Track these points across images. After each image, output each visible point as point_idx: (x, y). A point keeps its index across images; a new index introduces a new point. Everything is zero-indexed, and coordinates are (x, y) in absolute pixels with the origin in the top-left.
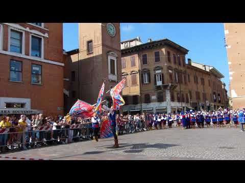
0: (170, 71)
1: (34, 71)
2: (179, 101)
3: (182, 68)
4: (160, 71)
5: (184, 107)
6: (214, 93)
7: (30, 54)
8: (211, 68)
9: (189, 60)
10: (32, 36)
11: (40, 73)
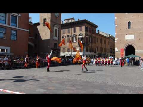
0: (87, 36)
1: (13, 33)
2: (90, 52)
3: (94, 35)
4: (82, 36)
5: (93, 55)
6: (111, 49)
7: (10, 25)
8: (110, 36)
9: (98, 31)
10: (12, 15)
11: (16, 35)
